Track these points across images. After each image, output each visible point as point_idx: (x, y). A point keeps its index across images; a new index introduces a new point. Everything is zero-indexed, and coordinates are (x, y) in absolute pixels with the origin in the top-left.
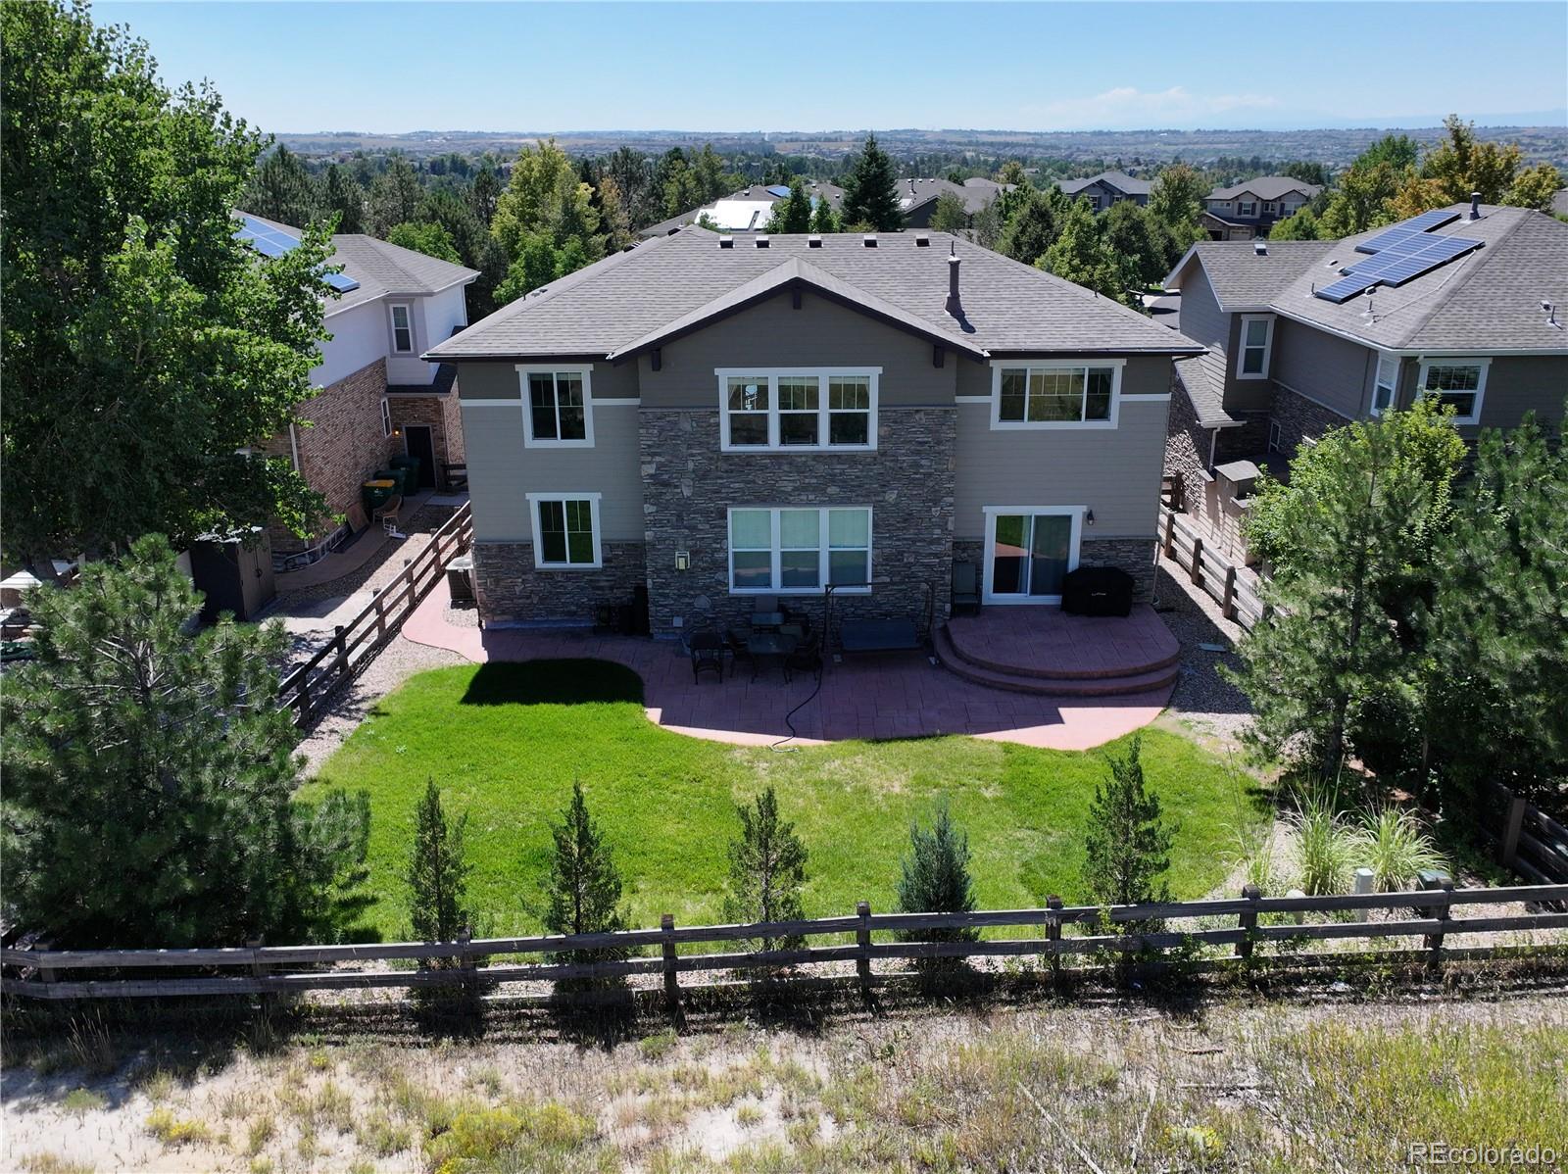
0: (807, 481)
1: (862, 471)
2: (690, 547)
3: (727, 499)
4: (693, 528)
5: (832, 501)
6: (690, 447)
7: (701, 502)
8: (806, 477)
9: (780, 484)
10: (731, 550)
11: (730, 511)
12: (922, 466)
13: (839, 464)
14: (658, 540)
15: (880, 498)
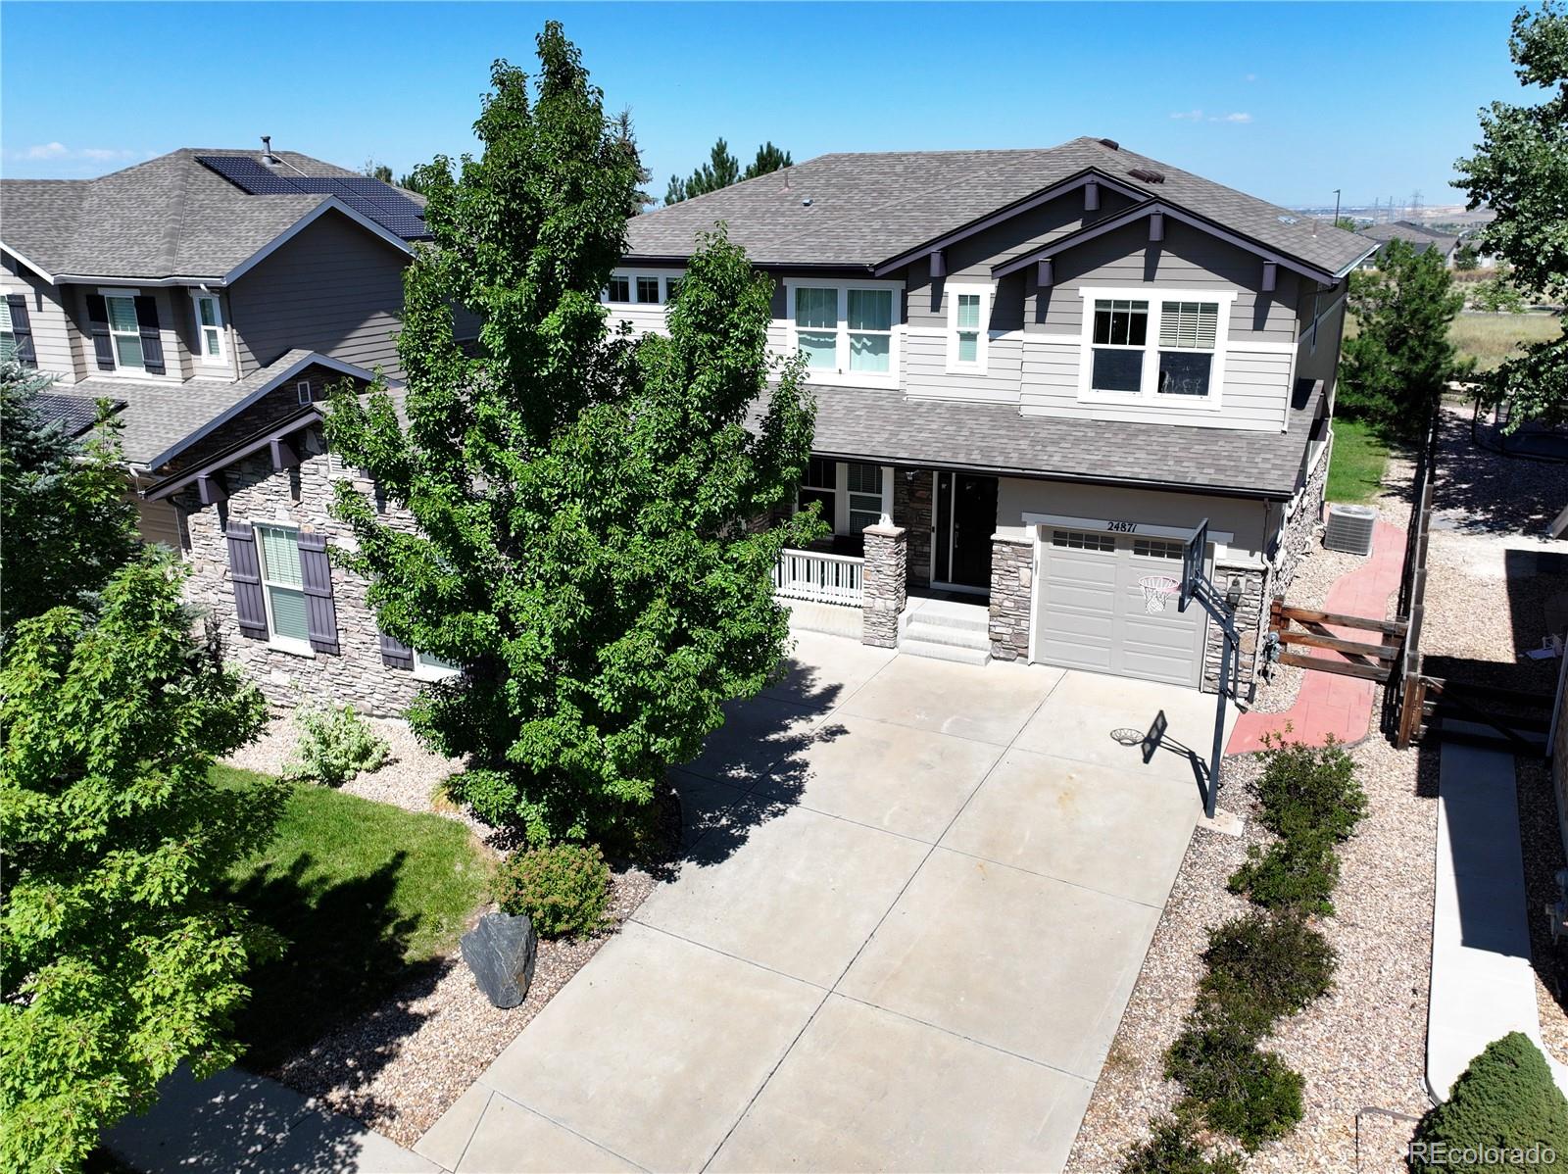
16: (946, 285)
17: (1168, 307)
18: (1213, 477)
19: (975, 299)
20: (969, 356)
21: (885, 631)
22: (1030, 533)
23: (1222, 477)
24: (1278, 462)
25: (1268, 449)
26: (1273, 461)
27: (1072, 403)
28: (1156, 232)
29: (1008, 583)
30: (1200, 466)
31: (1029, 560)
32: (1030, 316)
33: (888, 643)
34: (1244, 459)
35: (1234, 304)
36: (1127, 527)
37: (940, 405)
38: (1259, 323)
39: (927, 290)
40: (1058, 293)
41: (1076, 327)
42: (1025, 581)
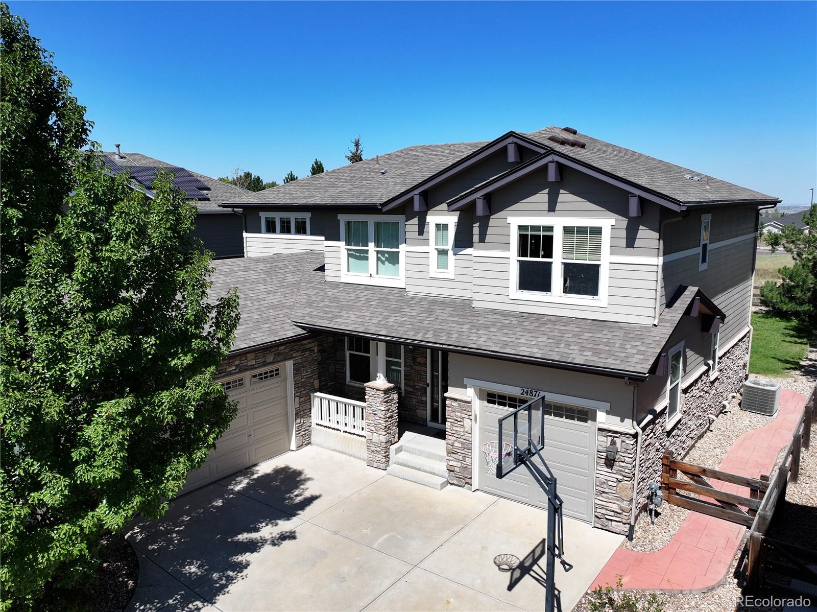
16: (427, 217)
17: (567, 230)
18: (588, 358)
19: (446, 226)
20: (442, 265)
21: (380, 457)
22: (469, 394)
23: (595, 359)
24: (643, 349)
25: (639, 338)
26: (639, 348)
27: (506, 299)
28: (552, 175)
29: (458, 429)
30: (583, 349)
31: (470, 413)
32: (476, 238)
33: (382, 466)
34: (617, 345)
35: (613, 228)
36: (534, 393)
37: (426, 299)
38: (631, 242)
39: (415, 221)
40: (494, 221)
41: (506, 245)
42: (467, 429)
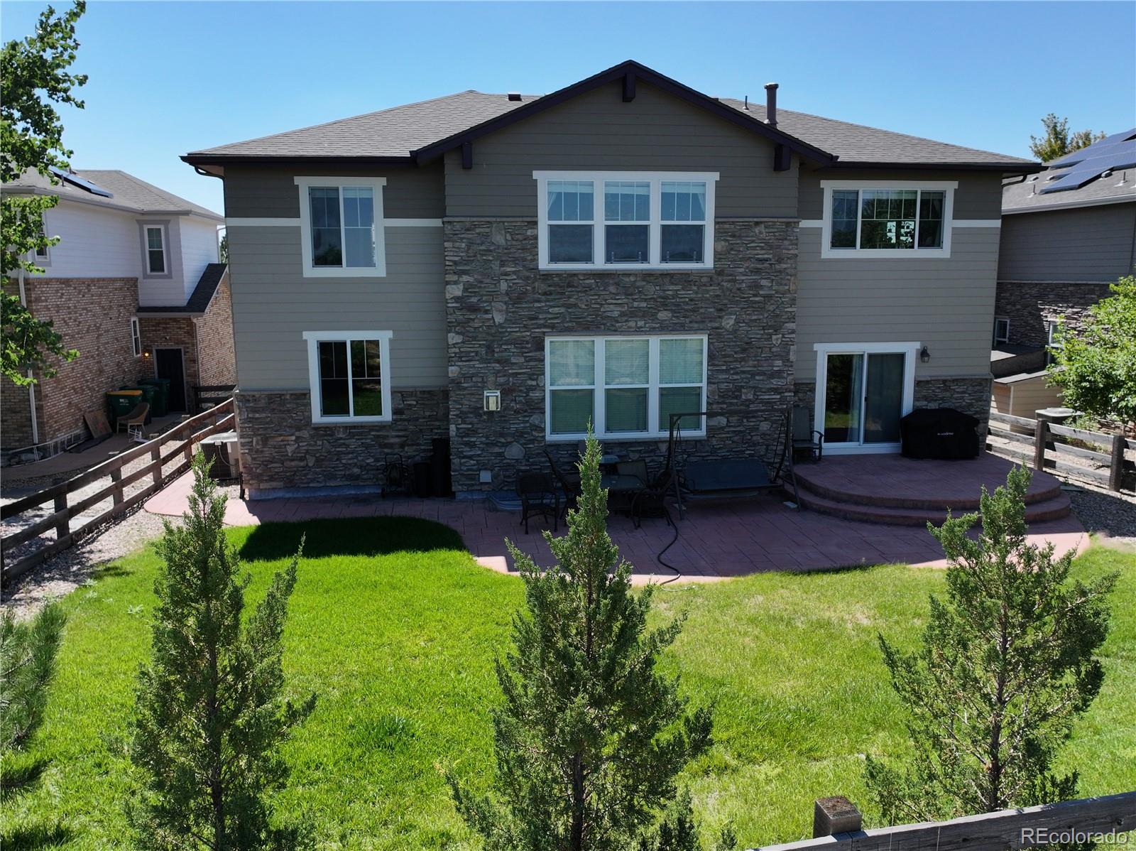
0: (636, 304)
1: (697, 293)
2: (501, 385)
3: (545, 326)
4: (504, 362)
5: (663, 328)
6: (502, 265)
7: (516, 332)
8: (634, 300)
9: (606, 308)
10: (548, 388)
11: (548, 341)
12: (761, 287)
13: (672, 284)
14: (464, 376)
15: (717, 325)
